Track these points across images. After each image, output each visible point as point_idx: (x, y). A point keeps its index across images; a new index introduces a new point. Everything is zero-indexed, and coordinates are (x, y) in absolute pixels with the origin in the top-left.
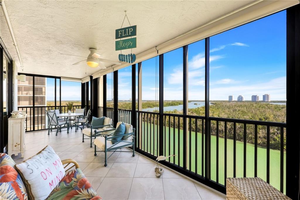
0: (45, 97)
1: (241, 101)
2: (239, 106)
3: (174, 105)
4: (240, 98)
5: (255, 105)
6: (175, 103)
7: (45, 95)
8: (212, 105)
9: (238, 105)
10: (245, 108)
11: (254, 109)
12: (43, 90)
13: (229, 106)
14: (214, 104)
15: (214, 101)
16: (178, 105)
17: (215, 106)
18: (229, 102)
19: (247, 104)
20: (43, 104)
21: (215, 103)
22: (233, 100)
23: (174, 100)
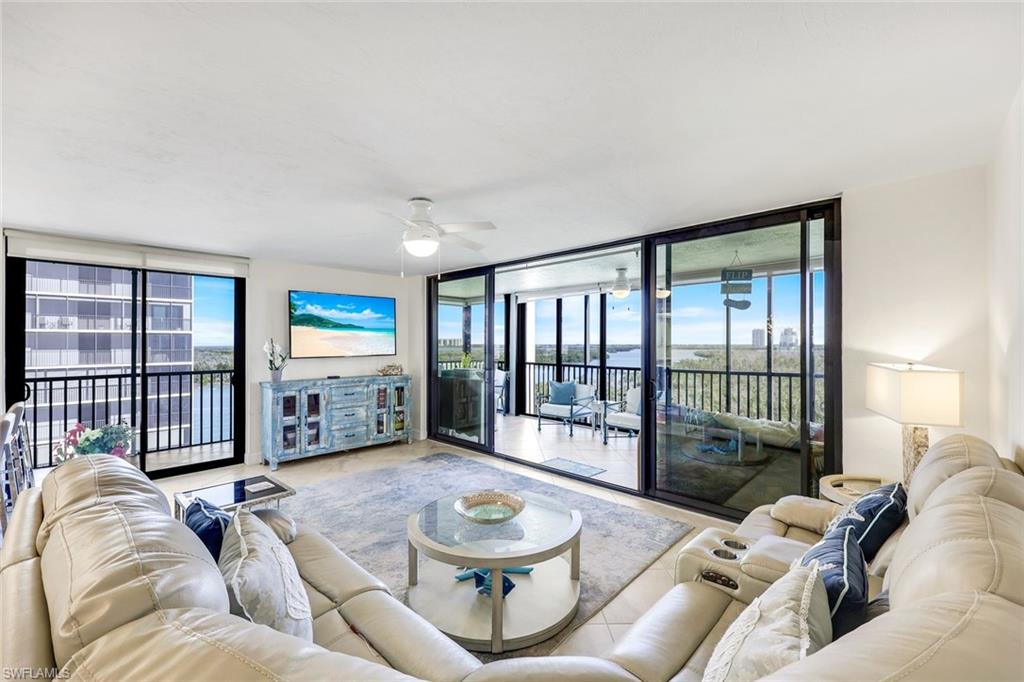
0: (190, 335)
2: (785, 363)
7: (191, 329)
8: (700, 361)
9: (782, 360)
12: (186, 315)
13: (756, 362)
14: (707, 356)
15: (706, 347)
18: (752, 349)
20: (183, 360)
21: (708, 354)
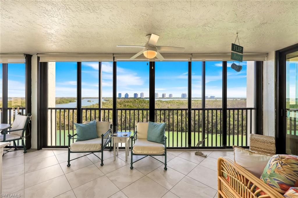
1: (127, 98)
2: (127, 102)
3: (63, 103)
4: (127, 95)
5: (137, 101)
6: (64, 101)
10: (131, 103)
11: (137, 104)
15: (107, 98)
16: (68, 103)
17: (108, 102)
18: (119, 99)
19: (131, 100)
22: (122, 97)
23: (62, 97)
